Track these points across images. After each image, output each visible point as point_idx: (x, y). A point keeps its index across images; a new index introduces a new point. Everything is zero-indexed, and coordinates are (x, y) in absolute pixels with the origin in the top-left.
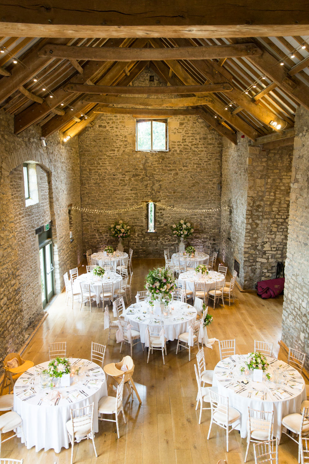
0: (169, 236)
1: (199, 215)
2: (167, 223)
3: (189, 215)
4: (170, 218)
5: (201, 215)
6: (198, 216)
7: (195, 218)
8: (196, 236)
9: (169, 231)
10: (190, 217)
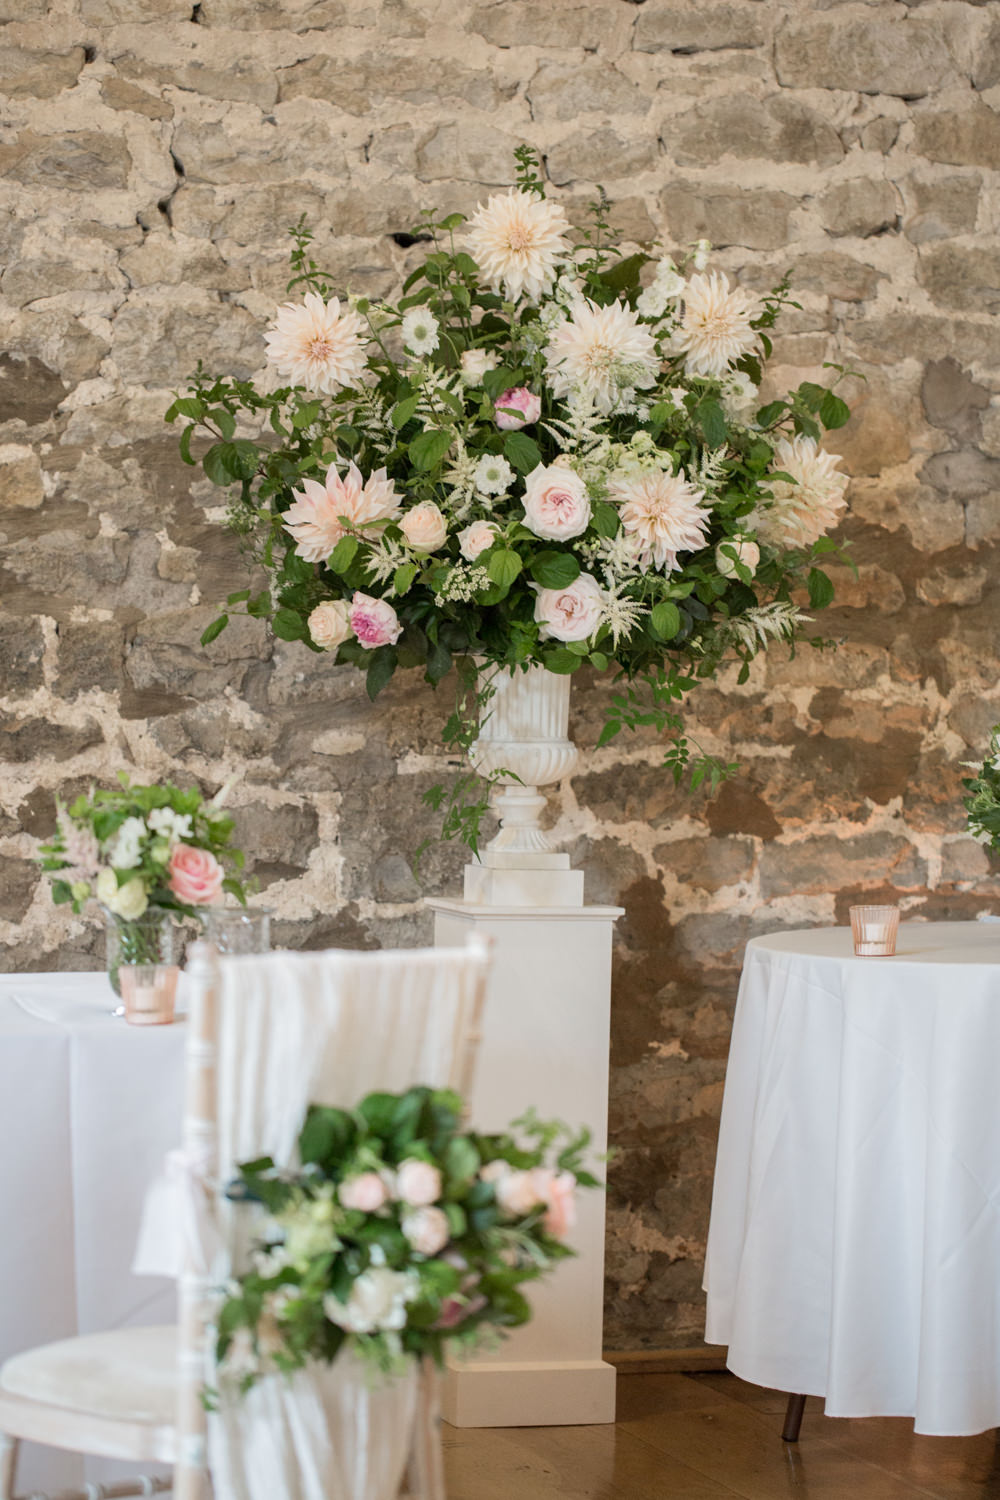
0: (98, 707)
1: (886, 140)
2: (54, 351)
3: (631, 128)
4: (116, 207)
5: (934, 139)
6: (862, 164)
7: (810, 229)
8: (828, 703)
9: (106, 579)
10: (677, 194)
